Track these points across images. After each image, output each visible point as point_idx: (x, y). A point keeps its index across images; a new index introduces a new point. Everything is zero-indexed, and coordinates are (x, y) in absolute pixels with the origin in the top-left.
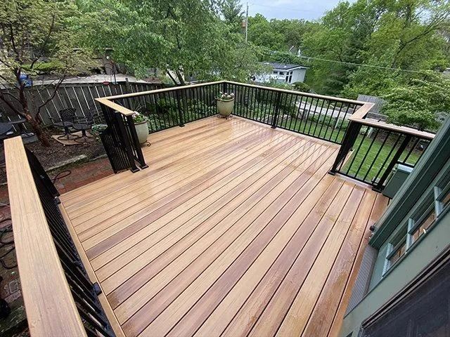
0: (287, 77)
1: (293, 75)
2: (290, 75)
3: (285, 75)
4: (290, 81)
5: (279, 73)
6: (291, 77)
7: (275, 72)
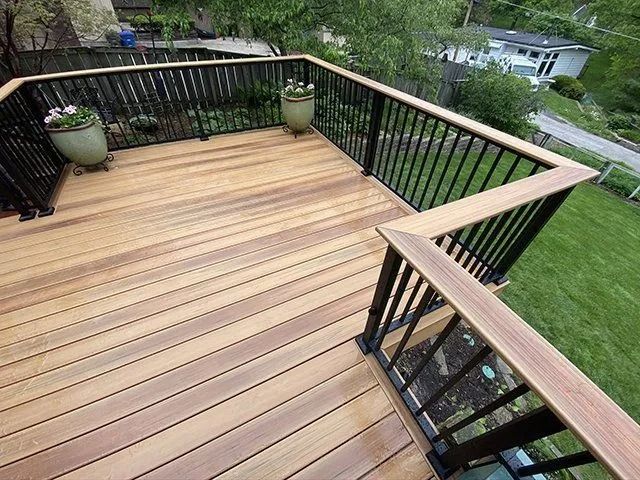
0: (544, 64)
1: (557, 61)
2: (550, 60)
3: (541, 59)
4: (548, 72)
5: (528, 53)
6: (552, 64)
7: (522, 52)
